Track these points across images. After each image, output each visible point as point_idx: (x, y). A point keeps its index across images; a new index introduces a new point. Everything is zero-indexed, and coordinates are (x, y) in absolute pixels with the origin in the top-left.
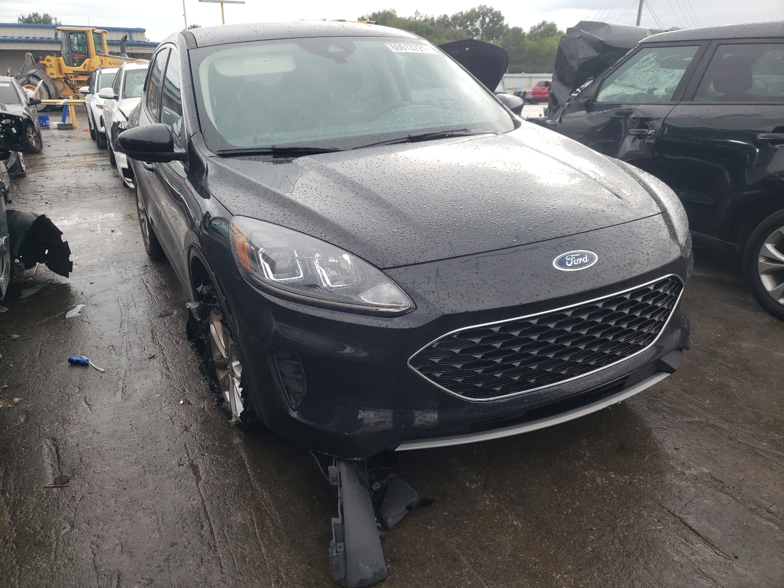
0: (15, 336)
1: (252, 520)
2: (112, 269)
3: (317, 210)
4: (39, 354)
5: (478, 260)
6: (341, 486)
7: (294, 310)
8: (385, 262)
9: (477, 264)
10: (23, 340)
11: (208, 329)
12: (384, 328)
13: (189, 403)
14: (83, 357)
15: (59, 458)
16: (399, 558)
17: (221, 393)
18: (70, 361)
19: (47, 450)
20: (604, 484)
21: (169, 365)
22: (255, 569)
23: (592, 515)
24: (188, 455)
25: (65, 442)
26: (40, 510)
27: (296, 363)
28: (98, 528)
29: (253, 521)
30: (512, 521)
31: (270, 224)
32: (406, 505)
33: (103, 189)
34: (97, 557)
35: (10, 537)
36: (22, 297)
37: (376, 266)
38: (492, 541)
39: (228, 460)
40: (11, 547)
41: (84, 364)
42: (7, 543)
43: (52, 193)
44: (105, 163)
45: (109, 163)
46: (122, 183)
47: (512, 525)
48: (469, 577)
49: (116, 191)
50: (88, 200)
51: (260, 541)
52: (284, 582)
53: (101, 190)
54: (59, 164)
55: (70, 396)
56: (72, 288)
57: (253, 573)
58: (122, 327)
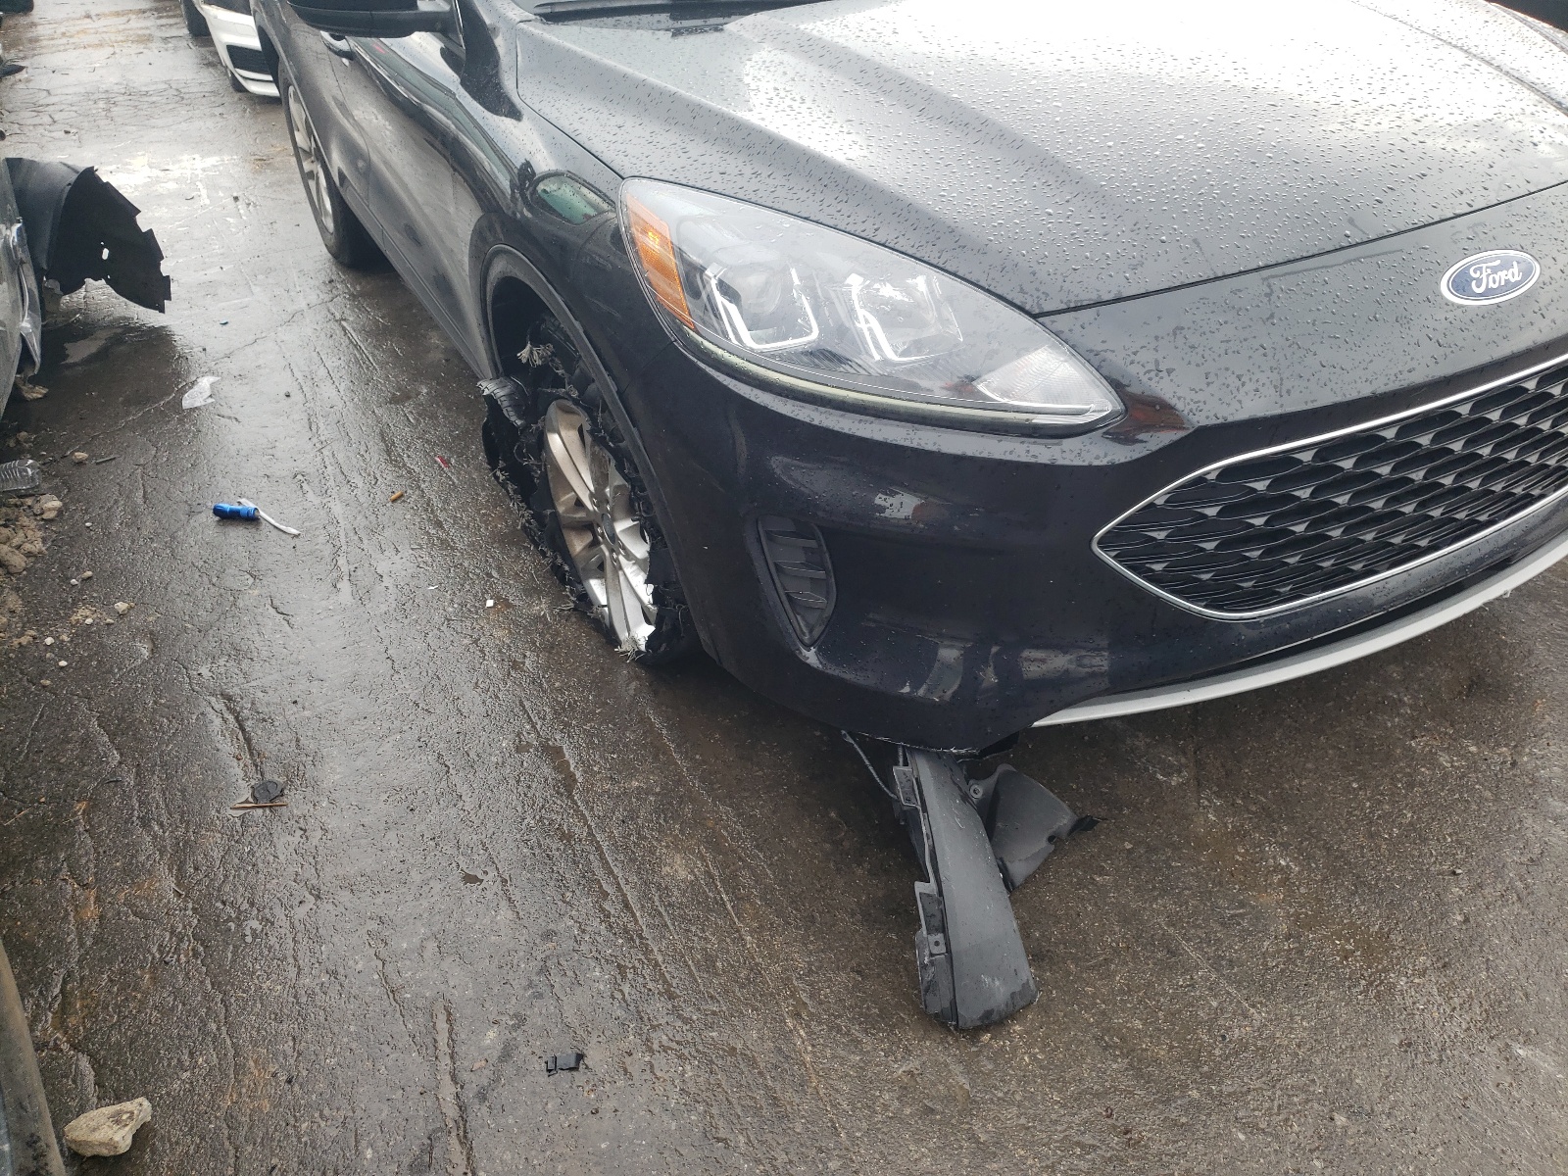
0: (81, 455)
1: (708, 873)
2: (256, 290)
3: (839, 158)
4: (144, 497)
5: (1269, 286)
6: (925, 810)
7: (816, 422)
8: (1043, 297)
9: (1267, 295)
10: (98, 464)
11: (542, 445)
12: (1045, 465)
13: (508, 605)
14: (242, 500)
15: (248, 740)
16: (1048, 951)
17: (580, 583)
18: (217, 511)
19: (218, 721)
20: (1458, 768)
21: (442, 516)
22: (742, 986)
23: (1445, 839)
24: (534, 726)
25: (253, 704)
26: (236, 861)
27: (813, 544)
28: (376, 901)
29: (711, 877)
30: (1274, 858)
31: (727, 201)
32: (1047, 836)
33: (187, 96)
34: (390, 969)
35: (184, 927)
36: (70, 361)
37: (1021, 309)
38: (1242, 905)
39: (624, 734)
40: (193, 950)
41: (250, 519)
42: (181, 940)
43: (74, 108)
44: (174, 32)
45: (186, 31)
46: (228, 82)
47: (1278, 869)
48: (1211, 989)
49: (219, 100)
50: (159, 123)
51: (736, 920)
52: (810, 1014)
53: (183, 98)
54: (71, 37)
55: (236, 594)
56: (176, 338)
57: (739, 994)
58: (314, 428)
